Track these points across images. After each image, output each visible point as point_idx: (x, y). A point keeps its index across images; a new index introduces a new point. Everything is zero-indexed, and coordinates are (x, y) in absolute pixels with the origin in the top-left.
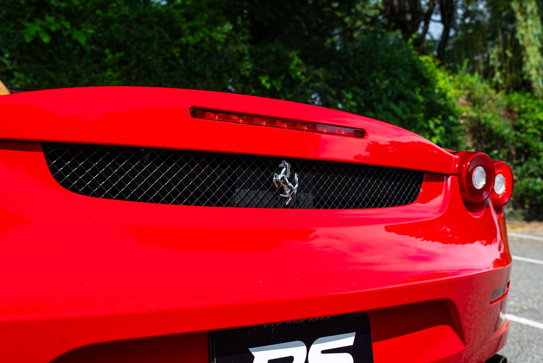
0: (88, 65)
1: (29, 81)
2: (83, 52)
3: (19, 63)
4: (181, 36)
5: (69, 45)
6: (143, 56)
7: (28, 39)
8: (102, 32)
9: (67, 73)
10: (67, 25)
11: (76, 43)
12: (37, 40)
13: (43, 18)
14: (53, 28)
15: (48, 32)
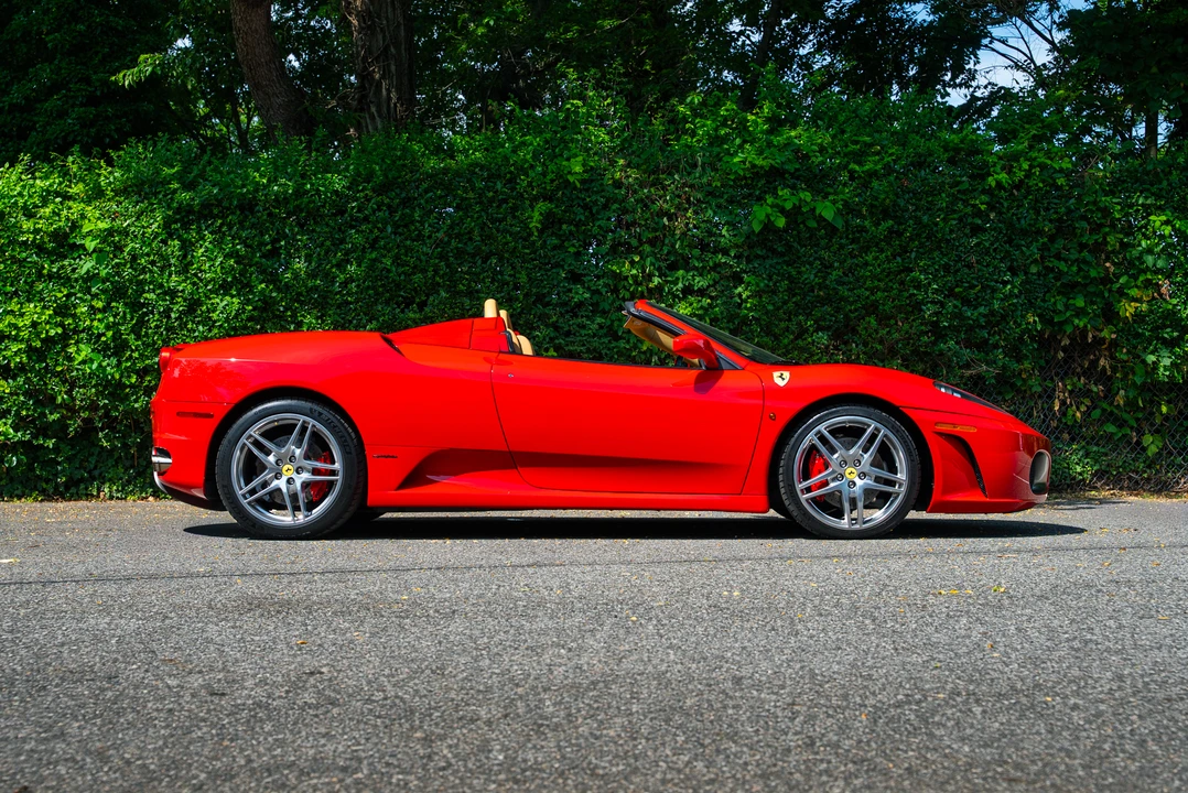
0: (842, 247)
1: (762, 285)
2: (832, 230)
3: (749, 261)
4: (990, 175)
5: (813, 224)
6: (925, 219)
7: (757, 228)
8: (859, 195)
9: (811, 264)
10: (807, 196)
11: (821, 219)
12: (768, 226)
13: (775, 195)
14: (788, 206)
15: (782, 211)
